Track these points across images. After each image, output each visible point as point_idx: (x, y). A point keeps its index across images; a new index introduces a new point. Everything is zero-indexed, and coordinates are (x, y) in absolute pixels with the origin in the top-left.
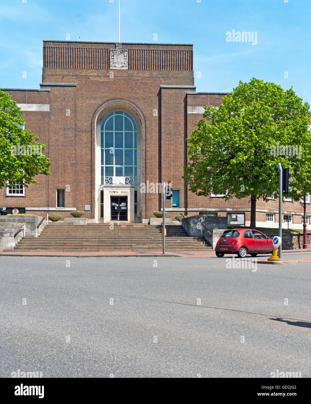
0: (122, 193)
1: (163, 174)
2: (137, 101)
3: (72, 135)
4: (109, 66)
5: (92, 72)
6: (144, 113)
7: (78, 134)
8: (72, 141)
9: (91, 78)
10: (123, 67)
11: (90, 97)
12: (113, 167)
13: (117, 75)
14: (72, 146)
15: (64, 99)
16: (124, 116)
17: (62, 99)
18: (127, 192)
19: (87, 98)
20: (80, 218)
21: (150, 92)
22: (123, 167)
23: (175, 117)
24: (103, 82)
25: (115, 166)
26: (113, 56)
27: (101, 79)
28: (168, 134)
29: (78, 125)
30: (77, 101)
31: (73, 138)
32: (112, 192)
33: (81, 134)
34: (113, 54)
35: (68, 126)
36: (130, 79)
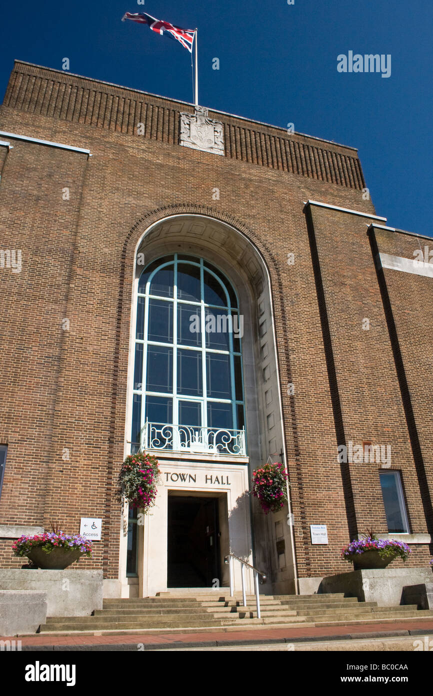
0: (209, 481)
1: (346, 419)
2: (252, 222)
3: (61, 270)
4: (179, 141)
5: (133, 141)
6: (274, 252)
7: (79, 271)
8: (59, 285)
9: (131, 150)
10: (212, 148)
11: (124, 190)
12: (171, 399)
13: (199, 161)
14: (56, 302)
15: (50, 176)
16: (202, 268)
17: (45, 174)
18: (225, 481)
19: (117, 189)
20: (65, 571)
21: (281, 211)
22: (204, 400)
23: (353, 273)
24: (162, 166)
25: (176, 398)
26: (189, 125)
27: (158, 159)
28: (343, 311)
29: (81, 250)
30: (86, 191)
31: (60, 280)
32: (175, 477)
33: (87, 273)
34: (190, 122)
35: (50, 242)
36: (232, 174)
